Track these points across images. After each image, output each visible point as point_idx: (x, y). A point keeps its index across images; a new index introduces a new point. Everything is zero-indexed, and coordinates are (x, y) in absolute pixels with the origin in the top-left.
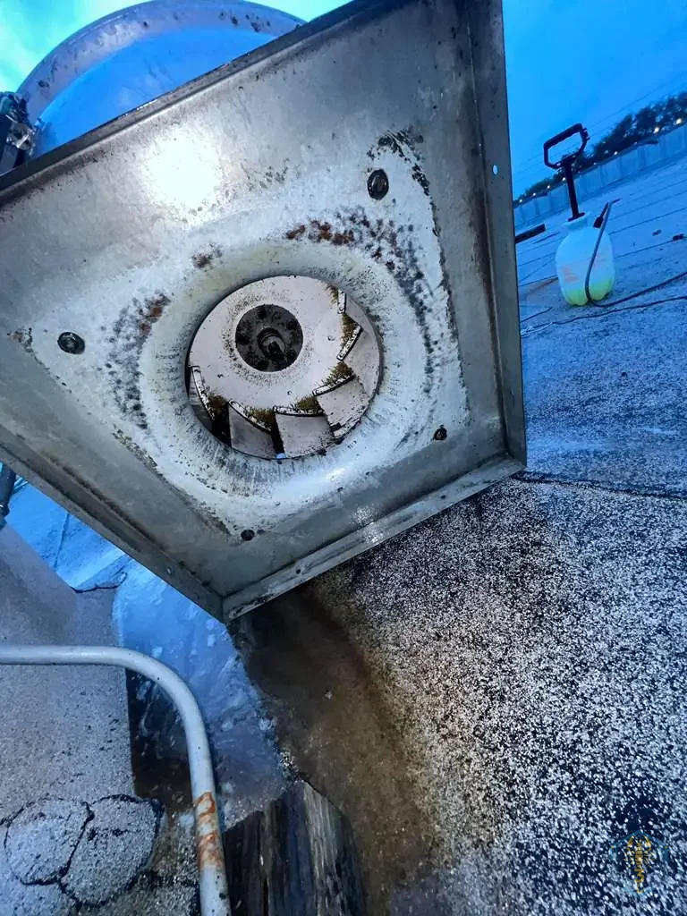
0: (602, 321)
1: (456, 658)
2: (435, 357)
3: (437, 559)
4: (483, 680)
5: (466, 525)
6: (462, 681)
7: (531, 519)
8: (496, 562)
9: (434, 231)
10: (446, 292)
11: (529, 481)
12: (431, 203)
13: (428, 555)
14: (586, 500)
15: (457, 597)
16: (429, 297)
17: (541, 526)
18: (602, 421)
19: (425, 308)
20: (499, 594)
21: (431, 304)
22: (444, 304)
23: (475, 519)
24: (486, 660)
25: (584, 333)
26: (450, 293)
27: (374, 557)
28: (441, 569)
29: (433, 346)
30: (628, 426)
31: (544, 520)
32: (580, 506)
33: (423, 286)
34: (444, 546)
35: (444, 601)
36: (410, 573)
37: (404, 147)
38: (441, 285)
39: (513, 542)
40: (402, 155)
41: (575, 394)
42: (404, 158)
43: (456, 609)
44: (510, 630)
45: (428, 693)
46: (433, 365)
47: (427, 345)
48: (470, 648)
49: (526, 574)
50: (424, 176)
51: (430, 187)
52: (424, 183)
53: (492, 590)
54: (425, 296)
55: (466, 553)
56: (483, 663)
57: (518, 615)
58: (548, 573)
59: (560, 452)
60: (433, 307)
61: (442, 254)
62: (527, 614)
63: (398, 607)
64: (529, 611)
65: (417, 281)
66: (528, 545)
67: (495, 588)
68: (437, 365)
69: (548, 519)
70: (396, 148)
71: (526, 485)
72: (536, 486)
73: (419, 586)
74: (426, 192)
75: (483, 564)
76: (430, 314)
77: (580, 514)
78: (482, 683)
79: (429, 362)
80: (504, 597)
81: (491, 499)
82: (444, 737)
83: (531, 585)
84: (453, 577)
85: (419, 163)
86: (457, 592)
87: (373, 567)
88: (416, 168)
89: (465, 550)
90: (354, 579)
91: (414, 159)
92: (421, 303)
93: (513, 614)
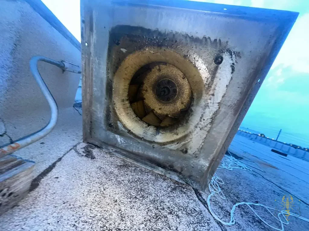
0: (280, 191)
1: (111, 212)
2: (200, 124)
3: (145, 185)
4: (107, 227)
5: (165, 188)
6: (103, 220)
7: (185, 208)
8: (159, 205)
9: (227, 86)
10: (218, 107)
11: (199, 199)
12: (231, 77)
13: (145, 182)
14: (211, 225)
15: (136, 199)
16: (212, 104)
17: (186, 214)
18: (246, 213)
19: (208, 106)
20: (147, 213)
21: (211, 106)
22: (215, 110)
23: (170, 189)
24: (117, 224)
25: (270, 188)
26: (219, 108)
27: (132, 167)
28: (142, 189)
29: (202, 120)
30: (255, 224)
31: (189, 214)
32: (206, 224)
33: (212, 99)
34: (152, 185)
35: (131, 196)
36: (134, 180)
37: (234, 56)
38: (218, 103)
39: (172, 207)
40: (231, 58)
41: (246, 197)
42: (231, 59)
43: (131, 202)
44: (135, 227)
45: (90, 210)
46: (198, 126)
47: (201, 118)
48: (118, 215)
49: (162, 219)
50: (234, 68)
51: (234, 72)
52: (233, 70)
53: (147, 210)
54: (211, 103)
55: (155, 193)
56: (114, 223)
57: (143, 226)
58: (169, 227)
59: (220, 204)
60: (211, 108)
61: (225, 94)
62: (146, 229)
63: (119, 183)
64: (148, 229)
65: (211, 96)
66: (174, 213)
67: (148, 210)
68: (199, 127)
69: (191, 215)
70: (231, 55)
71: (197, 199)
72: (200, 203)
73: (131, 185)
74: (232, 73)
75: (155, 201)
76: (208, 109)
77: (203, 226)
78: (105, 228)
79: (198, 124)
80: (147, 216)
81: (181, 191)
82: (74, 225)
83: (160, 224)
84: (142, 194)
85: (235, 63)
86: (137, 198)
87: (128, 169)
88: (233, 64)
89: (156, 192)
90: (120, 166)
91: (234, 62)
92: (208, 104)
93: (142, 223)
